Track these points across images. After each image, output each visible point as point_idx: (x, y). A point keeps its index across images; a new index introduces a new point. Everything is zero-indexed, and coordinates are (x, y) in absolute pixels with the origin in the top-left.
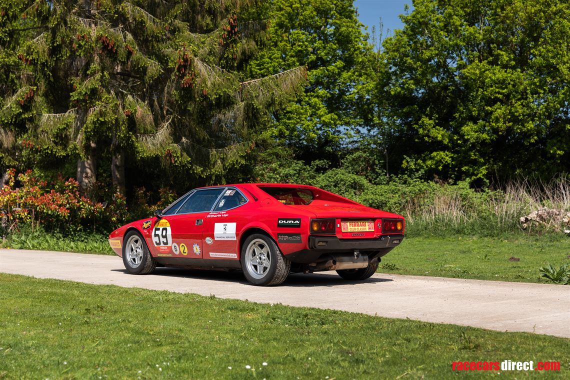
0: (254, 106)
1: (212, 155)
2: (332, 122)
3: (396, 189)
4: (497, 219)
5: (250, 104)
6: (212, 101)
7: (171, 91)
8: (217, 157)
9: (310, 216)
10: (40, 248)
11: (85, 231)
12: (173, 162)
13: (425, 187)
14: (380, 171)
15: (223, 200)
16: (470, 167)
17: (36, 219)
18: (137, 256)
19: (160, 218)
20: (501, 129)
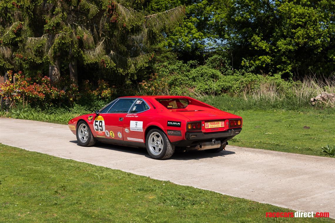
0: (153, 31)
1: (129, 62)
2: (200, 37)
3: (237, 78)
4: (297, 99)
5: (151, 30)
6: (129, 30)
7: (104, 23)
8: (132, 63)
9: (187, 120)
10: (29, 119)
11: (54, 106)
12: (105, 66)
13: (254, 78)
14: (228, 67)
15: (135, 107)
16: (282, 65)
17: (26, 100)
18: (85, 135)
19: (98, 115)
20: (301, 43)
